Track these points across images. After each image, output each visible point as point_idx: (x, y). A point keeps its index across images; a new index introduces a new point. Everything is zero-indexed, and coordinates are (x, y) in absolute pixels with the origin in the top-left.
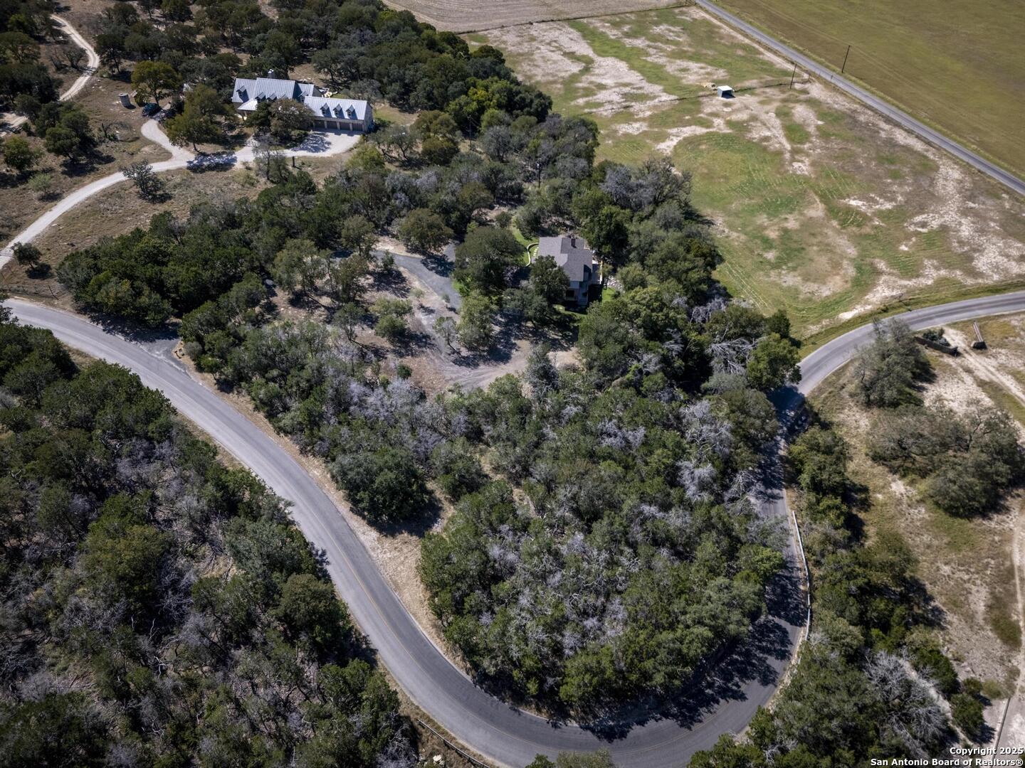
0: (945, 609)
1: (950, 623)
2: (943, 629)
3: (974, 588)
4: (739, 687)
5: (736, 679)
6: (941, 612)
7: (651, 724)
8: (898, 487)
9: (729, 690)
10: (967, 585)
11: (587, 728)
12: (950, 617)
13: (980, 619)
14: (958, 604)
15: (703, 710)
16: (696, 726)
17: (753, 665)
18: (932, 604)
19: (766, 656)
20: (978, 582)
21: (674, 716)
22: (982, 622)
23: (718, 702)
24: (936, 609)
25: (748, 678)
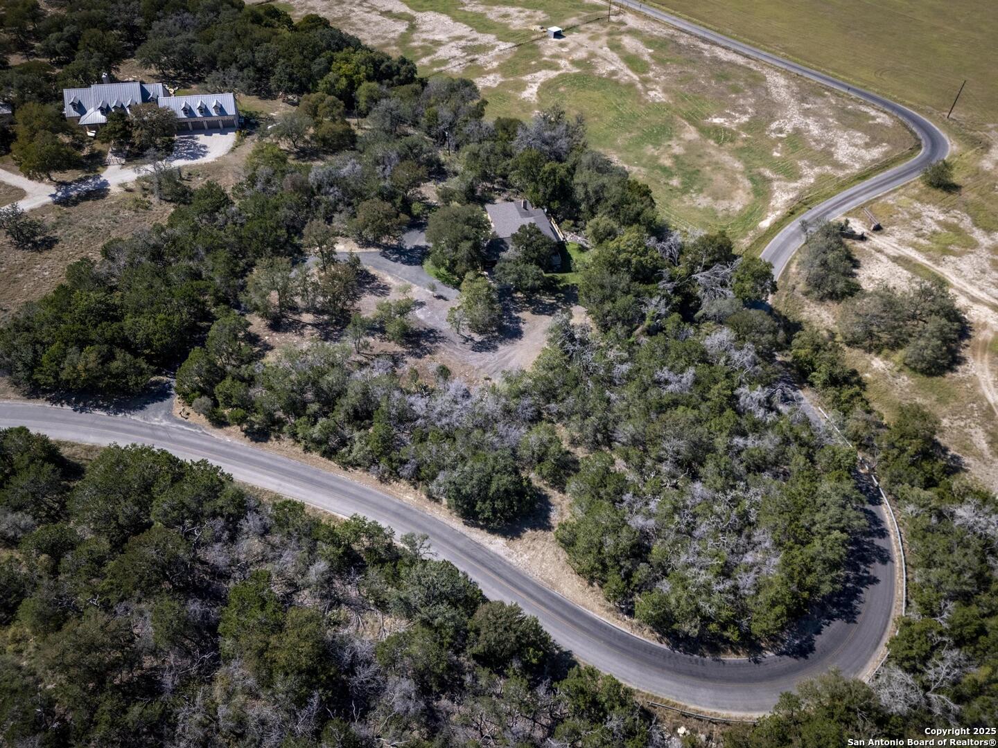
0: (960, 455)
1: (968, 465)
2: (966, 471)
3: (973, 431)
4: (868, 573)
5: (862, 567)
6: (958, 458)
7: (826, 629)
8: (878, 363)
9: (863, 578)
10: (966, 430)
11: (781, 654)
12: (966, 460)
13: (987, 454)
14: (967, 448)
15: (855, 602)
16: (859, 618)
17: (866, 550)
18: (949, 453)
19: (871, 539)
20: (973, 425)
21: (838, 616)
22: (990, 457)
23: (861, 592)
24: (954, 457)
25: (870, 563)
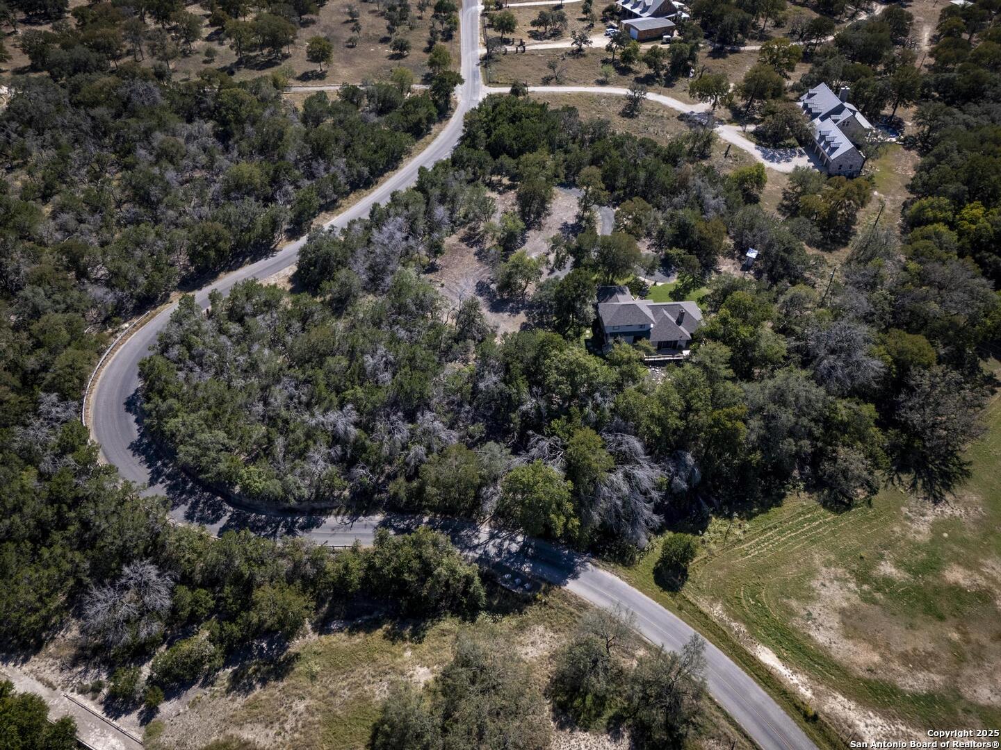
0: (251, 697)
1: (233, 701)
2: (228, 691)
3: (272, 733)
4: (161, 483)
5: (169, 482)
6: (247, 692)
7: (136, 427)
9: (159, 476)
10: (277, 725)
11: (137, 391)
12: (241, 700)
13: (233, 731)
15: (143, 458)
16: (130, 453)
17: (181, 494)
18: (258, 686)
19: (189, 505)
20: (279, 739)
21: (140, 440)
22: (229, 732)
23: (149, 467)
24: (252, 688)
25: (168, 490)
